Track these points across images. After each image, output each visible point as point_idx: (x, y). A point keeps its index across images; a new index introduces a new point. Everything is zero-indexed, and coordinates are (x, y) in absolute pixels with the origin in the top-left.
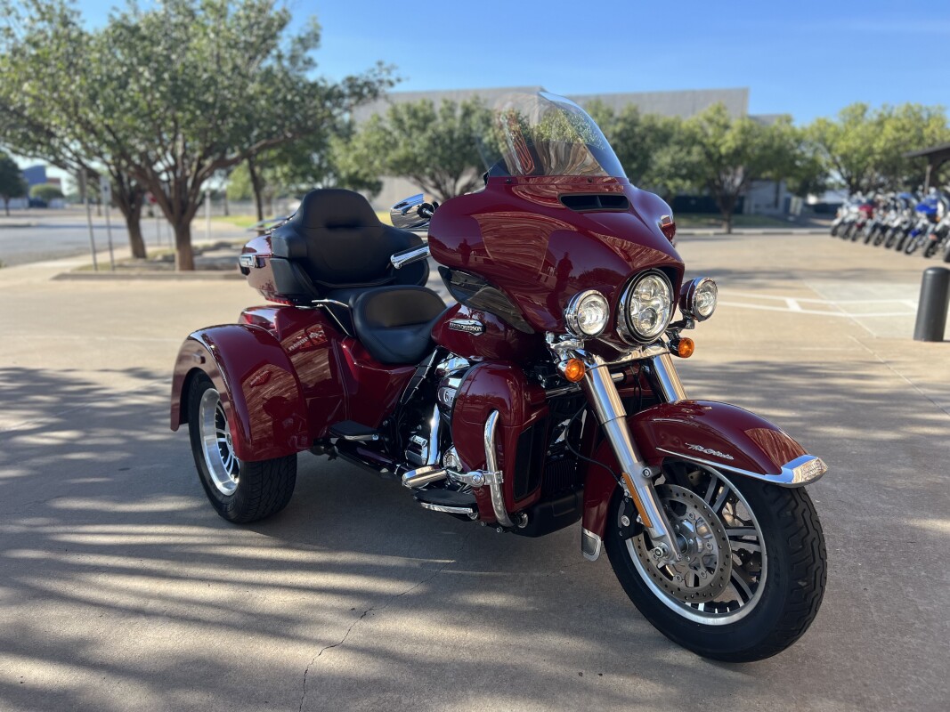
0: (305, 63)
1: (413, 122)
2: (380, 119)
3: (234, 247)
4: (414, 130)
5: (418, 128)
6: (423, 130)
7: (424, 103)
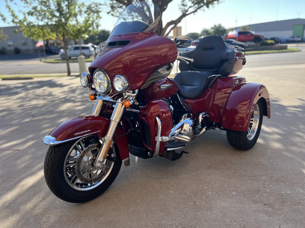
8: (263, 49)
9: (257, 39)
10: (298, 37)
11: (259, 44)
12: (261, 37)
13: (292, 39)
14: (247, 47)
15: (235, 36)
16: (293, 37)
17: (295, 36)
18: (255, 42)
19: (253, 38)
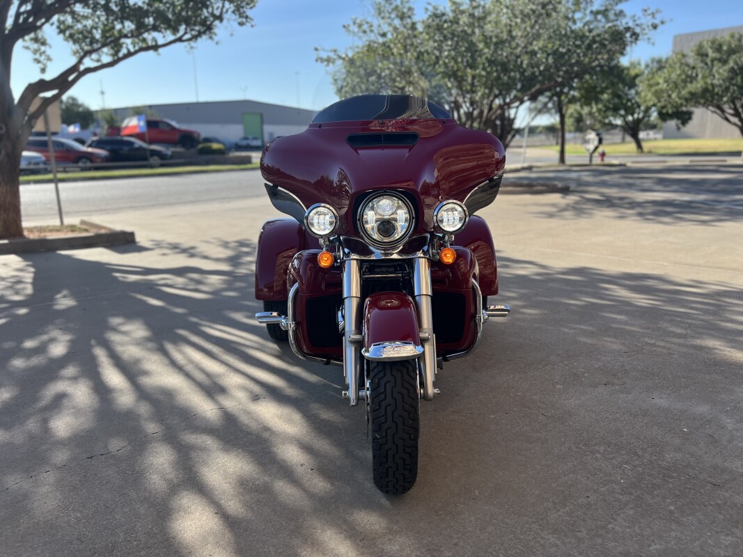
0: (616, 15)
1: (717, 55)
2: (684, 56)
3: (534, 170)
4: (716, 63)
5: (720, 60)
6: (725, 62)
7: (732, 36)
8: (207, 163)
9: (188, 139)
10: (255, 138)
11: (193, 150)
12: (196, 135)
13: (245, 143)
14: (172, 157)
15: (138, 131)
16: (246, 138)
17: (250, 137)
18: (184, 146)
19: (177, 137)
